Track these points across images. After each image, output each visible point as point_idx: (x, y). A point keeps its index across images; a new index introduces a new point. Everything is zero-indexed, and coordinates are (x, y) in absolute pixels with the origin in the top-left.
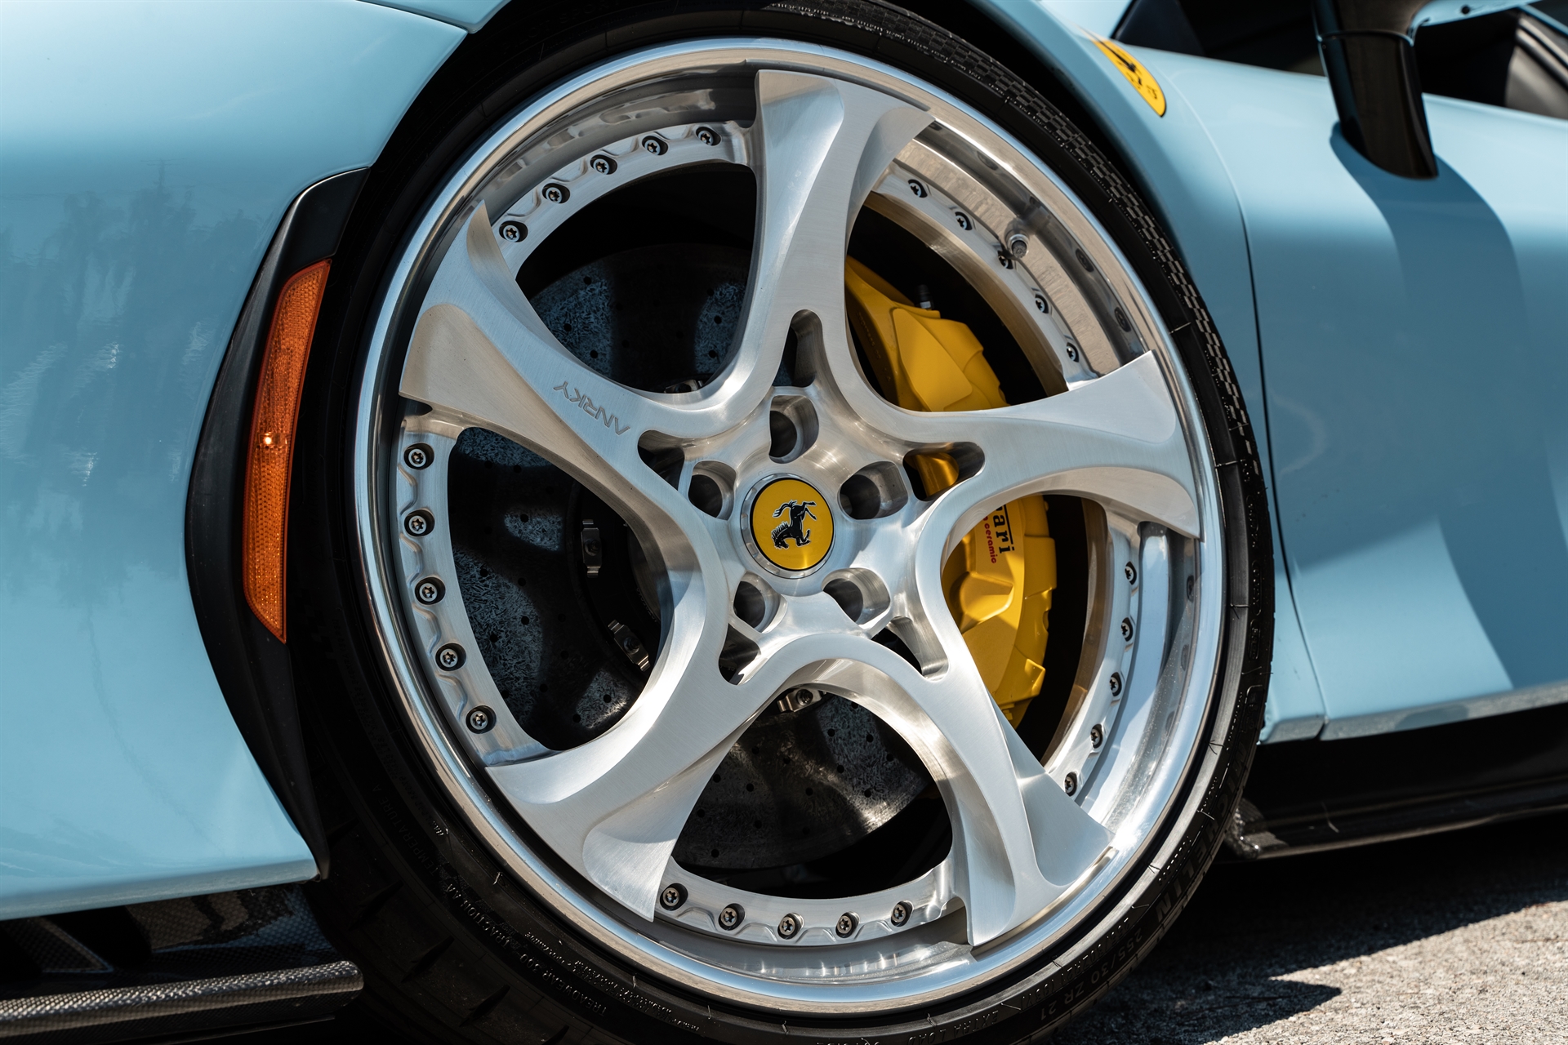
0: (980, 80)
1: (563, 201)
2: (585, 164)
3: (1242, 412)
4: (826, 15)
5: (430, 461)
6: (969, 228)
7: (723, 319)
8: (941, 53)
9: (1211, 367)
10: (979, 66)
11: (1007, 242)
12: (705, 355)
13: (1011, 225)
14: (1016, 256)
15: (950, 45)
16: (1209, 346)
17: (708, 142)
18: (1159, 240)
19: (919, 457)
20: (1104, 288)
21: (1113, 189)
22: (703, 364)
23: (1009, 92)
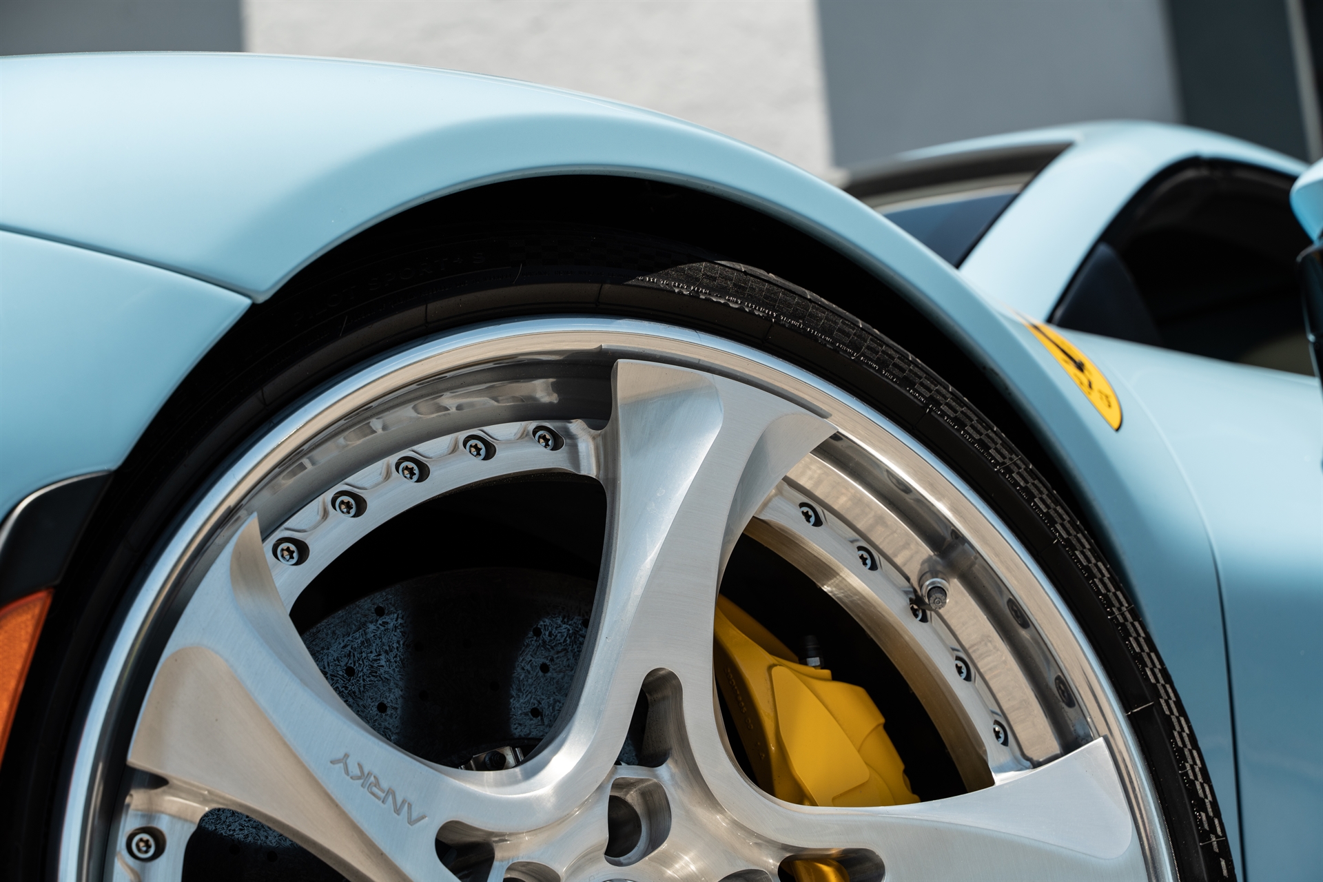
0: (895, 382)
1: (357, 515)
2: (388, 467)
3: (1216, 821)
4: (705, 293)
5: (160, 850)
6: (874, 567)
7: (552, 667)
8: (848, 347)
9: (1178, 762)
10: (895, 365)
11: (921, 587)
12: (526, 714)
13: (926, 565)
14: (933, 606)
15: (860, 337)
16: (1176, 734)
17: (547, 445)
18: (1115, 594)
19: (798, 862)
20: (1043, 652)
21: (1059, 527)
22: (522, 726)
23: (931, 400)
